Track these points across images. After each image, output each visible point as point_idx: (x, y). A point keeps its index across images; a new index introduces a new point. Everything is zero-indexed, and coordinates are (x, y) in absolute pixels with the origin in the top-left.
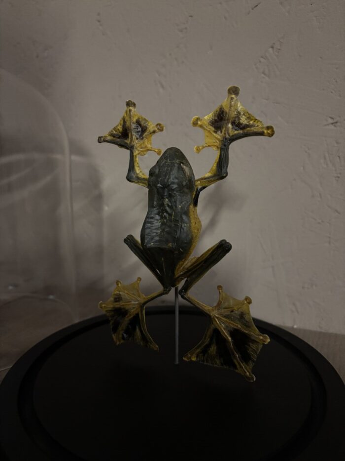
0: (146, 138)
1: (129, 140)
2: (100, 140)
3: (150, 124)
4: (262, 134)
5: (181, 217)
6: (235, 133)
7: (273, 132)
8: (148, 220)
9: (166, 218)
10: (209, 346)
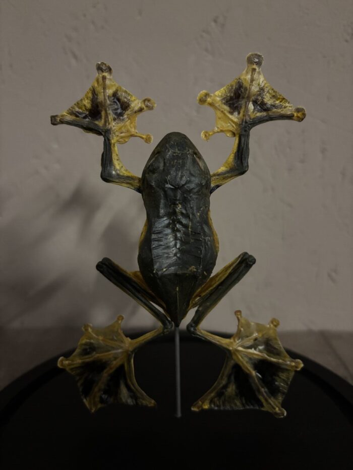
0: (129, 118)
1: (103, 121)
2: (55, 121)
3: (133, 98)
4: (290, 117)
5: (202, 228)
6: (259, 114)
7: (304, 115)
8: (154, 236)
9: (178, 230)
10: (225, 387)
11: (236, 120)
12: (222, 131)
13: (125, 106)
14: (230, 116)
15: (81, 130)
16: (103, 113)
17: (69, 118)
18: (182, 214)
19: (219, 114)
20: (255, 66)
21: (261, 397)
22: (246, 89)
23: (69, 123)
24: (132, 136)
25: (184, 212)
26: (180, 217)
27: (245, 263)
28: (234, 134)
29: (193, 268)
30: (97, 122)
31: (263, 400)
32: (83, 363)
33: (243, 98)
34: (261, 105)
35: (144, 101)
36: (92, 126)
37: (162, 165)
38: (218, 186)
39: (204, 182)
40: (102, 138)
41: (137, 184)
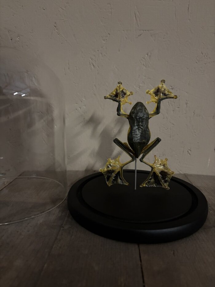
0: (126, 97)
1: (119, 98)
2: (105, 98)
3: (127, 91)
4: (173, 98)
5: (147, 130)
6: (164, 97)
7: (177, 97)
8: (133, 131)
9: (140, 130)
10: (151, 179)
11: (157, 98)
12: (152, 101)
13: (125, 94)
14: (155, 97)
15: (112, 101)
16: (119, 96)
17: (109, 97)
18: (141, 125)
19: (152, 97)
20: (163, 83)
21: (162, 183)
22: (160, 89)
23: (109, 98)
24: (126, 102)
25: (142, 124)
26: (140, 126)
27: (158, 140)
28: (156, 102)
29: (144, 141)
30: (117, 98)
31: (162, 184)
32: (107, 170)
33: (159, 92)
34: (165, 94)
35: (131, 92)
36: (115, 99)
37: (136, 111)
38: (151, 117)
39: (147, 116)
40: (117, 103)
41: (127, 116)
